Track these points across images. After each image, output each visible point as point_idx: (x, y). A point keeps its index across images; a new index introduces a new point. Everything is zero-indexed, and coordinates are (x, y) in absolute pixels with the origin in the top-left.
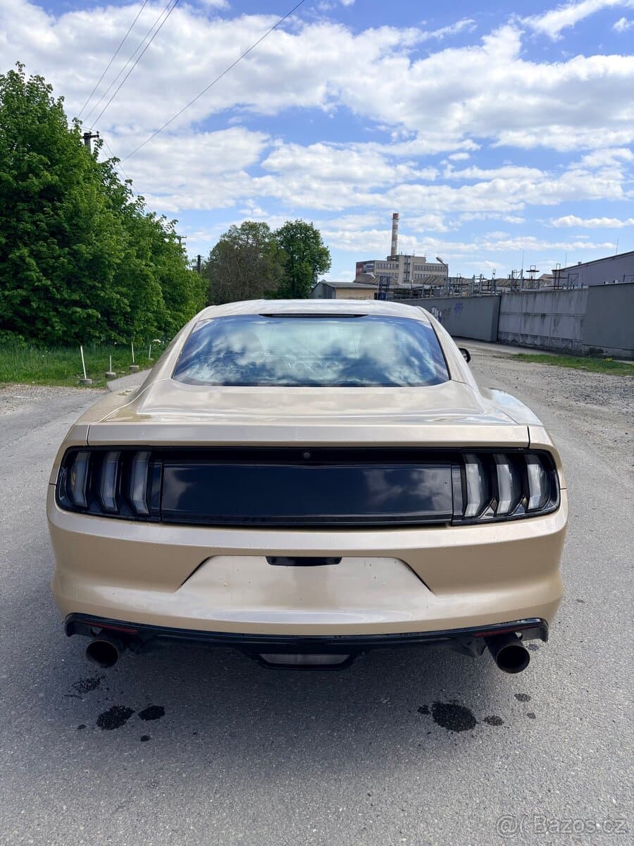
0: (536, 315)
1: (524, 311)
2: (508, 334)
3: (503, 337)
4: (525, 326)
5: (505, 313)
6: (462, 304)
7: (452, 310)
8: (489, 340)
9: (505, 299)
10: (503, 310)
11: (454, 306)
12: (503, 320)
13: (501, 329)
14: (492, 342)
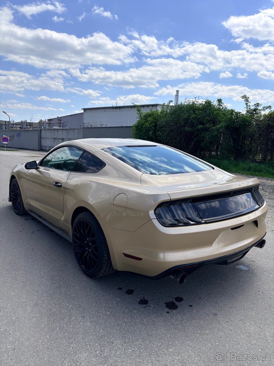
0: (59, 139)
1: (53, 137)
2: (46, 147)
3: (44, 148)
4: (54, 144)
5: (44, 138)
6: (20, 133)
7: (15, 136)
8: (38, 150)
9: (43, 132)
10: (42, 136)
11: (16, 135)
12: (43, 141)
13: (43, 144)
14: (39, 150)
